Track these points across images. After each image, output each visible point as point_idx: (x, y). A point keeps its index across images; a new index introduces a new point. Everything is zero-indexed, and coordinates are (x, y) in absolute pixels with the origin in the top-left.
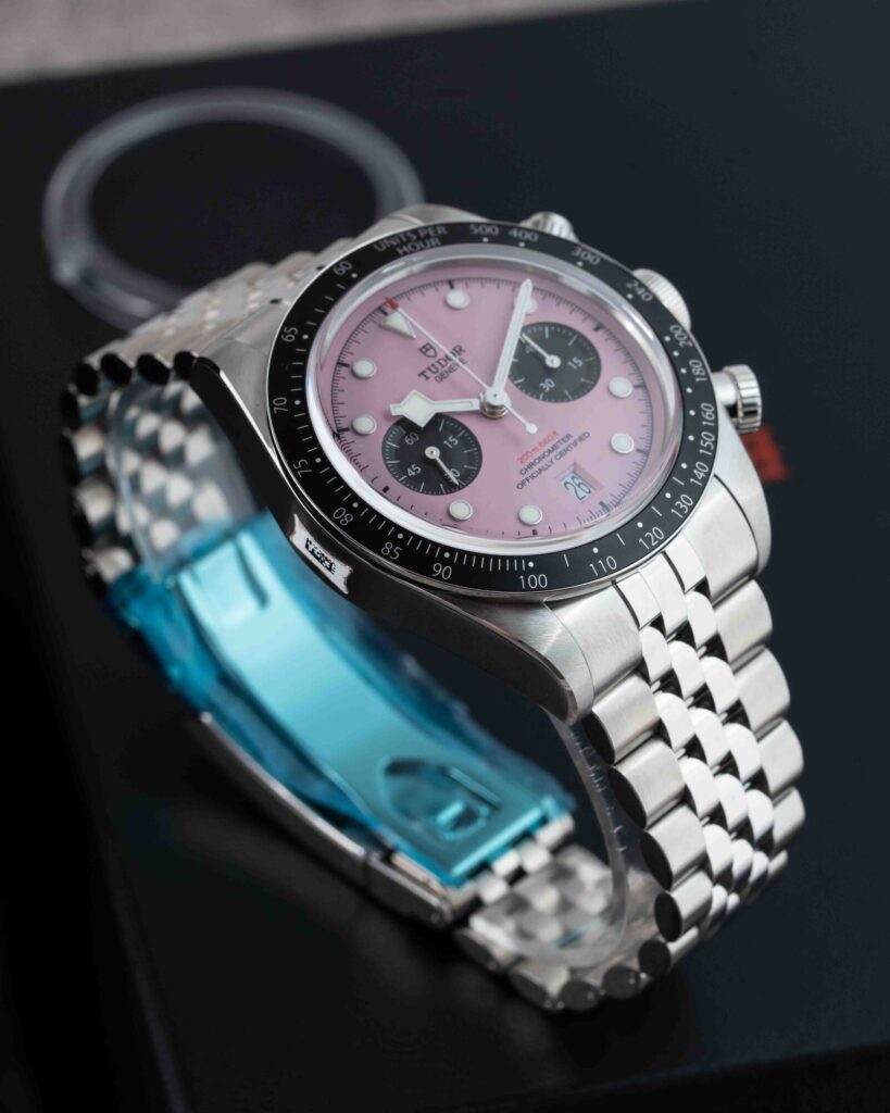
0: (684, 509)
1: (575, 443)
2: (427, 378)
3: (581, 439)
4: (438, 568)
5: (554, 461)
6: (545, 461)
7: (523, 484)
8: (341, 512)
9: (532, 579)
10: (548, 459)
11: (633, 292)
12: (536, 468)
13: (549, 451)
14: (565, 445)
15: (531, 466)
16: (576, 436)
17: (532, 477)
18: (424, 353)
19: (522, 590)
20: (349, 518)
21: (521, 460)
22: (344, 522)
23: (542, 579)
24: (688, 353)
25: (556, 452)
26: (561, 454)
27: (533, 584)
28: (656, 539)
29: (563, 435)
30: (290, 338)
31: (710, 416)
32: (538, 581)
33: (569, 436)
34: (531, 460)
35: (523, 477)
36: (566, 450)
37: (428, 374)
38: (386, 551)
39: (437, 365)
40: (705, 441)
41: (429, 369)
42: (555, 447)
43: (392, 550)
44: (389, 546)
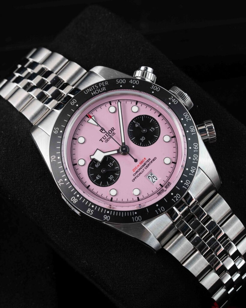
0: (187, 185)
1: (152, 162)
2: (102, 141)
3: (154, 160)
4: (105, 217)
5: (145, 169)
6: (141, 170)
7: (134, 179)
8: (74, 198)
9: (136, 218)
10: (142, 169)
11: (171, 101)
12: (138, 173)
13: (143, 166)
14: (148, 163)
15: (137, 172)
16: (152, 159)
17: (137, 177)
18: (101, 132)
19: (133, 222)
20: (76, 200)
21: (134, 171)
22: (75, 202)
23: (140, 218)
24: (190, 123)
25: (145, 166)
26: (147, 167)
27: (137, 220)
28: (178, 198)
29: (147, 159)
30: (56, 132)
31: (196, 148)
32: (138, 218)
33: (149, 159)
34: (137, 170)
35: (134, 177)
36: (149, 165)
37: (103, 140)
38: (88, 212)
39: (106, 136)
40: (195, 158)
41: (103, 138)
42: (145, 164)
43: (90, 211)
44: (89, 210)
